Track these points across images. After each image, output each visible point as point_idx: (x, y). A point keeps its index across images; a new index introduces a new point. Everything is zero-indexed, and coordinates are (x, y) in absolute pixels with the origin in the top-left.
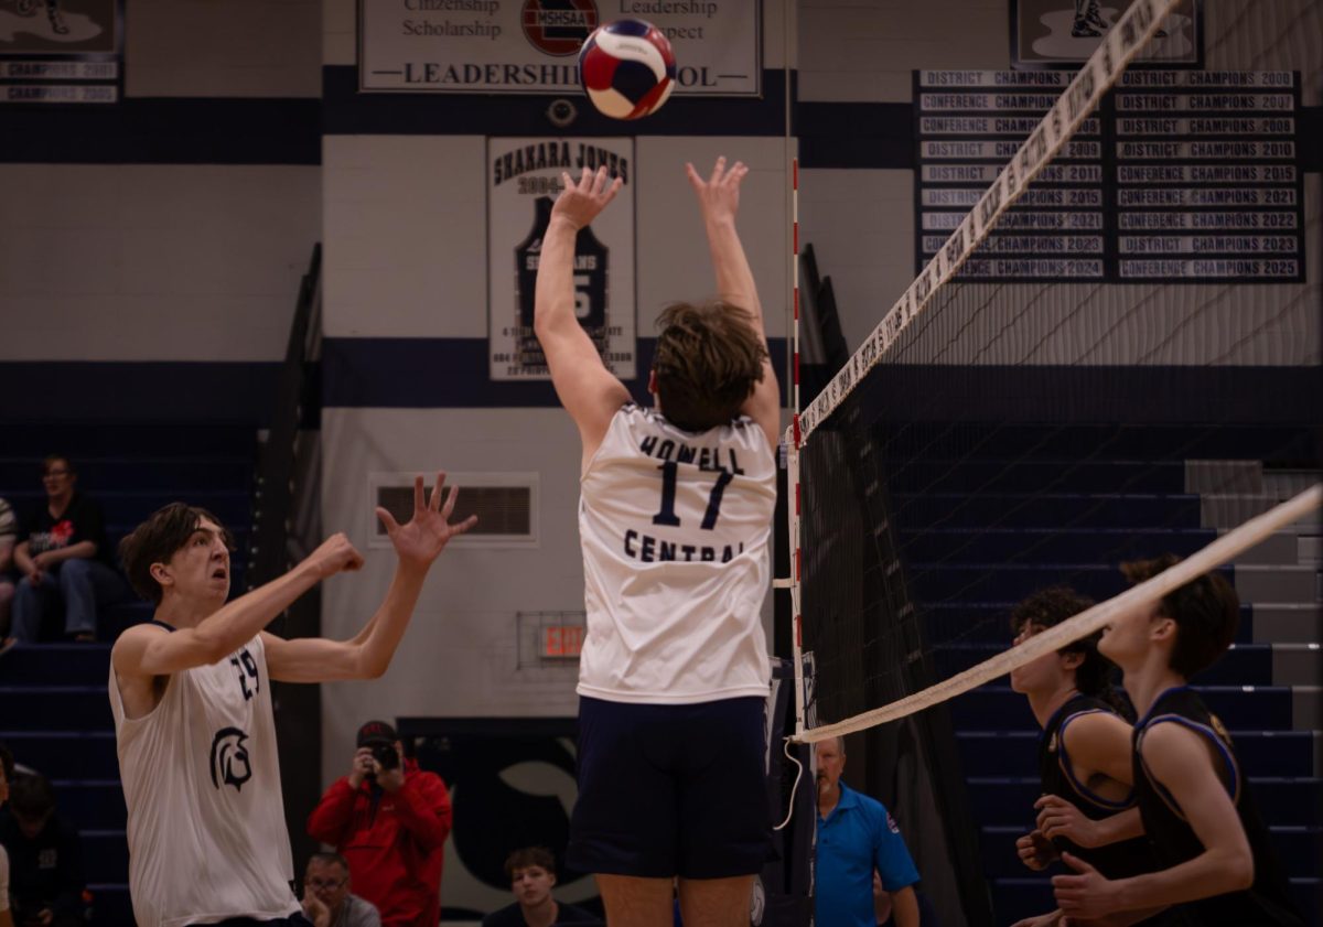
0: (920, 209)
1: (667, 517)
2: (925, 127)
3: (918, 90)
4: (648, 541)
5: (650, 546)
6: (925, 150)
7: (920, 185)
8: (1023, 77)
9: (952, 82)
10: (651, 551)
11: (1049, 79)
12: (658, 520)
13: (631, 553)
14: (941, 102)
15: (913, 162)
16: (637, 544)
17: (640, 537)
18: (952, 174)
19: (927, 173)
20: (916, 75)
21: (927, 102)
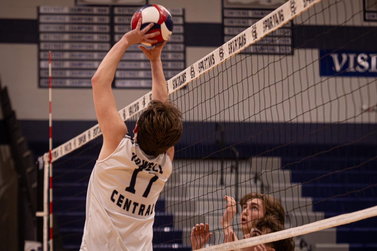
0: (40, 60)
1: (131, 189)
2: (42, 28)
3: (39, 14)
4: (121, 197)
5: (122, 199)
6: (42, 37)
7: (40, 51)
8: (79, 10)
9: (52, 11)
10: (122, 202)
11: (89, 10)
12: (127, 189)
13: (113, 200)
14: (47, 19)
15: (37, 42)
16: (116, 197)
17: (118, 195)
18: (52, 47)
19: (42, 46)
20: (38, 8)
21: (43, 19)
